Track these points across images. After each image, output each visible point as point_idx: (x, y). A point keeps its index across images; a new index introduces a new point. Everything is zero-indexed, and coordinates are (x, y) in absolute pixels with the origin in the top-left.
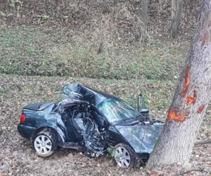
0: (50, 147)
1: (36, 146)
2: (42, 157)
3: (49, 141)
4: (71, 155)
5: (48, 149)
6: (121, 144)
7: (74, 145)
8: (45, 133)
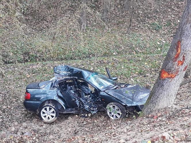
0: (54, 115)
1: (42, 115)
2: (48, 123)
3: (53, 110)
4: (70, 118)
5: (52, 117)
6: (112, 103)
7: (72, 110)
8: (49, 105)
